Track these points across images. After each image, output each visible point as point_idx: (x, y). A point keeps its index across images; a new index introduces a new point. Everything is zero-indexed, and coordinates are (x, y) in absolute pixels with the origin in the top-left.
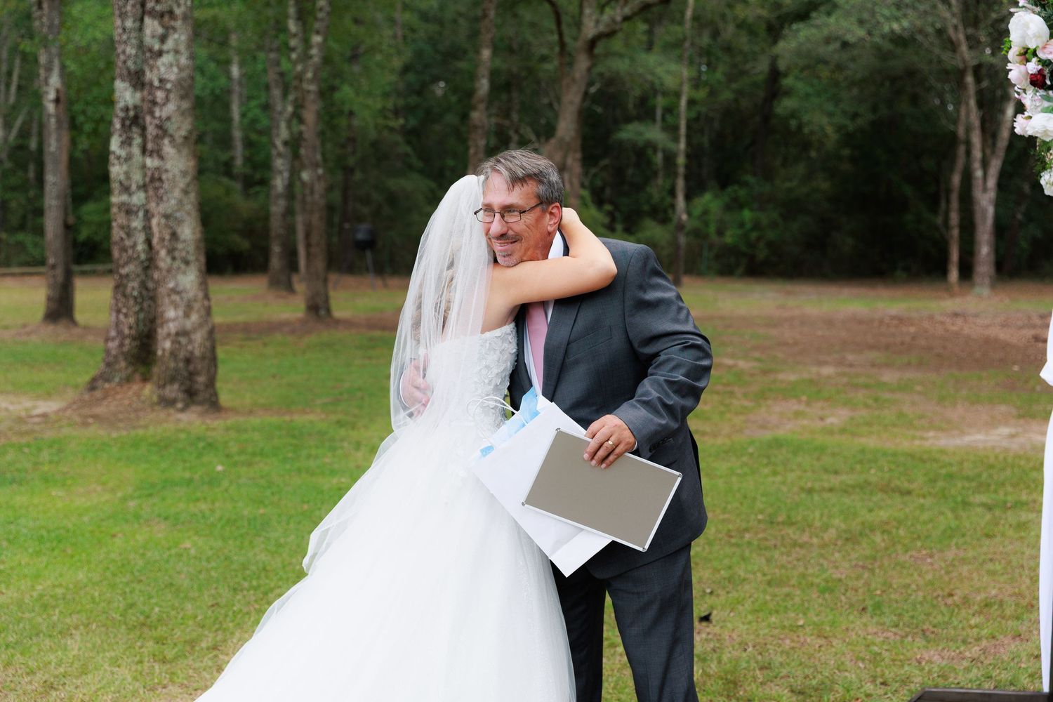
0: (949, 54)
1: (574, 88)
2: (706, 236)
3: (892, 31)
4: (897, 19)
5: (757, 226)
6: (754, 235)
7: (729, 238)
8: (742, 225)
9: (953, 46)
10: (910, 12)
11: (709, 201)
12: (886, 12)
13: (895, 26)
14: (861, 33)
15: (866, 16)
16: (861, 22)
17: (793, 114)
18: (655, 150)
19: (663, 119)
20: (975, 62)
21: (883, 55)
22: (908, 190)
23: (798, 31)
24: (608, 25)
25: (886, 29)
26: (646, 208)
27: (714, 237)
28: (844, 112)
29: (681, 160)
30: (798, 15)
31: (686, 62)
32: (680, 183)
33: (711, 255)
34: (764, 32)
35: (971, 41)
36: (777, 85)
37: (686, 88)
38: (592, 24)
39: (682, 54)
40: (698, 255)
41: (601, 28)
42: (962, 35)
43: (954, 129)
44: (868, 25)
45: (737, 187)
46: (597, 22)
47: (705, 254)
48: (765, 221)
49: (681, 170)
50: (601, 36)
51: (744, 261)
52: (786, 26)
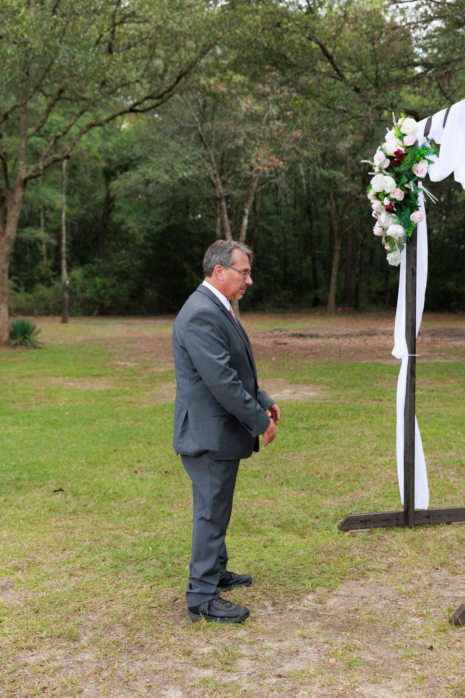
0: (213, 190)
1: (15, 208)
2: (75, 293)
3: (184, 176)
4: (186, 170)
5: (104, 287)
6: (102, 292)
7: (88, 294)
8: (95, 286)
9: (214, 185)
10: (192, 166)
11: (77, 273)
12: (180, 167)
13: (185, 174)
14: (167, 177)
15: (168, 168)
16: (167, 172)
17: (123, 222)
18: (41, 243)
19: (45, 225)
20: (226, 194)
21: (174, 190)
22: (186, 265)
23: (130, 176)
24: (34, 171)
25: (180, 175)
26: (37, 277)
27: (79, 294)
28: (151, 221)
29: (64, 249)
30: (121, 166)
31: (64, 193)
32: (64, 263)
33: (78, 304)
34: (100, 175)
35: (224, 183)
36: (111, 206)
37: (65, 208)
38: (24, 170)
39: (62, 188)
40: (71, 304)
41: (30, 173)
42: (218, 180)
43: (214, 230)
44: (170, 173)
45: (91, 264)
46: (27, 169)
47: (75, 303)
48: (108, 284)
49: (64, 255)
50: (30, 177)
51: (97, 306)
52: (118, 172)
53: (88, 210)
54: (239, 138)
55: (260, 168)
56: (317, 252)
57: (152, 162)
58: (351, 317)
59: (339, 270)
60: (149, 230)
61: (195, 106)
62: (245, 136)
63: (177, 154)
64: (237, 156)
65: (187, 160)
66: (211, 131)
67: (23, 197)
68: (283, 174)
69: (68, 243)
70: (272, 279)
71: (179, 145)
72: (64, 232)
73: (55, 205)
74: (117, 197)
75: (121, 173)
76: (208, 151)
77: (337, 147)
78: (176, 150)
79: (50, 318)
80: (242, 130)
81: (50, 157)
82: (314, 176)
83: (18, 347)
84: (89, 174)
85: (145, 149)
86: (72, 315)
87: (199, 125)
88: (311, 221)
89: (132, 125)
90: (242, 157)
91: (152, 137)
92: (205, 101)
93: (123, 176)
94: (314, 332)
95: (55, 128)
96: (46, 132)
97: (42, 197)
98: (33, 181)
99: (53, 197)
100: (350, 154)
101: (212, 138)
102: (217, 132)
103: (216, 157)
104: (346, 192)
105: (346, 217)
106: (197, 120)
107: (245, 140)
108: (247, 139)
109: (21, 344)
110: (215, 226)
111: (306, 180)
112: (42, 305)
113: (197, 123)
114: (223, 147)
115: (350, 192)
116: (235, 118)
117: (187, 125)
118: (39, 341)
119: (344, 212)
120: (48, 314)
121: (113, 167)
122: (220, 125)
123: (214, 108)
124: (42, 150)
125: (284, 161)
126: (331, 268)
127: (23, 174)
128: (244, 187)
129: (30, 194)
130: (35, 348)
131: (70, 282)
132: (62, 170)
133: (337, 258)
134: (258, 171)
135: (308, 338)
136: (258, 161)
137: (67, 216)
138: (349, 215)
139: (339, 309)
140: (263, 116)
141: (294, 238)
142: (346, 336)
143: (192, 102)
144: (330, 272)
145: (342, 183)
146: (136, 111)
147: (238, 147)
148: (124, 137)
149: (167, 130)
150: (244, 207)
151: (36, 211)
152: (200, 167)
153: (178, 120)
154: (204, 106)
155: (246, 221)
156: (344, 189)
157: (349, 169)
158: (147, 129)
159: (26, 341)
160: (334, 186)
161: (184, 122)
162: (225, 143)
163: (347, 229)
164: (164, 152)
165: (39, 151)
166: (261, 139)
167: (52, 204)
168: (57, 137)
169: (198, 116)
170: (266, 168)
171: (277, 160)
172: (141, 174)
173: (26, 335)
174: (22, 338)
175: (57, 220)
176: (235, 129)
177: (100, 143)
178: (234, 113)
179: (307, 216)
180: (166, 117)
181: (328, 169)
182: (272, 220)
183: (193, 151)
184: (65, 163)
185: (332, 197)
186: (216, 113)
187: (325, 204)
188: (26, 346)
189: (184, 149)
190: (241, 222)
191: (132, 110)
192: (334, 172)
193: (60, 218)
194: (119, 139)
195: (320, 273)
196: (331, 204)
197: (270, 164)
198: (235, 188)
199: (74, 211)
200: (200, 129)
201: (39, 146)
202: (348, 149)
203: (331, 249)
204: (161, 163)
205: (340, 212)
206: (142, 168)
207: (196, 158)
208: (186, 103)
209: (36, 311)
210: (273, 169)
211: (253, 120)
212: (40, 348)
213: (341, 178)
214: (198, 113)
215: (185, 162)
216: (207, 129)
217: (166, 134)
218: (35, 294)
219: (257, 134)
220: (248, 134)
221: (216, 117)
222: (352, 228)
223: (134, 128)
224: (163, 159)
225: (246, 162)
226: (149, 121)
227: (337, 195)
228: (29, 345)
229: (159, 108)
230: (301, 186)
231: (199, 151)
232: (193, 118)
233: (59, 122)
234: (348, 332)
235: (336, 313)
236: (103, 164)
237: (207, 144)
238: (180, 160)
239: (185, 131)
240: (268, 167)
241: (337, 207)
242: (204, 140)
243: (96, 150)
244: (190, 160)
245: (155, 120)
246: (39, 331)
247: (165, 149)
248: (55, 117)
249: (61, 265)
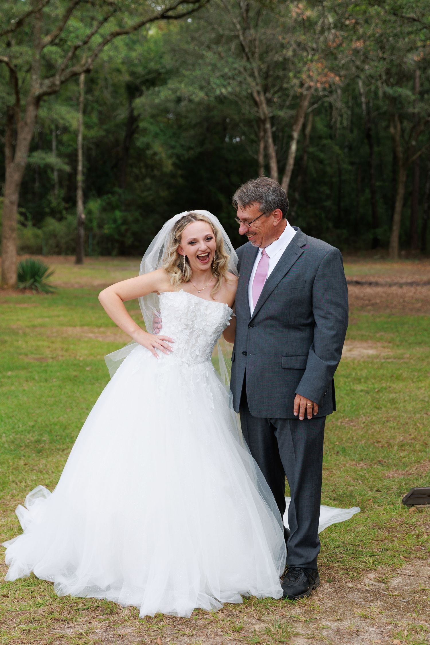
0: (256, 109)
1: (26, 130)
2: (91, 229)
3: (222, 93)
4: (225, 86)
5: (125, 222)
6: (123, 228)
7: (106, 231)
8: (115, 221)
9: (256, 104)
10: (231, 81)
11: (95, 205)
12: (218, 82)
13: (223, 91)
14: (202, 94)
15: (204, 83)
16: (201, 88)
17: (148, 146)
18: (52, 170)
20: (271, 115)
21: (209, 108)
23: (159, 92)
24: (49, 87)
25: (218, 92)
26: (47, 210)
27: (96, 230)
28: (182, 146)
29: (80, 178)
30: (147, 81)
31: (81, 111)
32: (80, 193)
33: (95, 242)
34: (122, 91)
35: (269, 102)
36: (134, 126)
37: (82, 129)
38: (38, 86)
39: (78, 104)
40: (86, 242)
41: (45, 89)
42: (263, 98)
43: (256, 157)
44: (206, 89)
45: (110, 196)
46: (41, 84)
47: (90, 241)
48: (130, 218)
49: (80, 184)
50: (45, 94)
51: (117, 245)
52: (144, 88)
53: (108, 131)
54: (288, 49)
55: (312, 84)
56: (378, 184)
57: (184, 76)
58: (417, 262)
59: (404, 205)
60: (178, 157)
61: (237, 11)
62: (294, 46)
63: (215, 67)
64: (284, 69)
65: (226, 74)
66: (255, 40)
67: (36, 117)
68: (339, 91)
69: (85, 171)
70: (323, 215)
71: (217, 56)
72: (80, 158)
73: (71, 126)
74: (142, 117)
75: (148, 89)
76: (251, 63)
77: (405, 60)
78: (213, 62)
79: (61, 258)
80: (291, 39)
81: (68, 71)
82: (376, 93)
83: (27, 291)
84: (110, 89)
85: (176, 61)
86: (87, 255)
87: (240, 33)
88: (371, 146)
89: (160, 32)
90: (290, 71)
91: (186, 47)
92: (248, 5)
93: (150, 92)
94: (372, 279)
95: (73, 35)
96: (61, 40)
97: (55, 116)
98: (46, 98)
99: (68, 117)
100: (420, 68)
101: (255, 47)
102: (261, 41)
103: (260, 70)
104: (414, 114)
105: (414, 143)
106: (238, 27)
107: (294, 51)
108: (297, 49)
109: (31, 288)
110: (257, 152)
111: (366, 98)
112: (52, 242)
113: (238, 31)
114: (268, 59)
115: (419, 113)
116: (284, 25)
117: (227, 32)
118: (52, 285)
119: (410, 136)
120: (59, 253)
121: (138, 81)
122: (265, 33)
123: (259, 13)
124: (56, 61)
125: (340, 76)
126: (394, 203)
127: (37, 90)
128: (292, 107)
129: (43, 113)
130: (47, 292)
131: (86, 215)
132: (78, 84)
133: (401, 191)
134: (310, 87)
135: (365, 286)
136: (309, 77)
137: (84, 138)
138: (416, 140)
139: (403, 253)
140: (316, 23)
141: (350, 167)
142: (411, 284)
143: (233, 6)
144: (392, 208)
145: (409, 103)
146: (169, 18)
147: (286, 60)
148: (152, 46)
149: (203, 38)
150: (292, 130)
151: (48, 132)
152: (241, 83)
153: (216, 26)
154: (247, 11)
155: (294, 147)
156: (411, 110)
157: (418, 85)
158: (179, 37)
159: (37, 284)
160: (399, 106)
161: (223, 30)
162: (271, 54)
163: (414, 157)
164: (199, 64)
165: (53, 62)
166: (313, 49)
167: (67, 124)
168: (76, 48)
169: (239, 23)
170: (319, 85)
171: (332, 75)
172: (172, 90)
173: (37, 278)
174: (32, 280)
175: (71, 143)
176: (284, 38)
177: (124, 52)
178: (282, 19)
179: (366, 141)
180: (202, 23)
181: (393, 86)
182: (324, 146)
183: (233, 63)
184: (82, 78)
185: (396, 119)
186: (260, 18)
187: (388, 127)
188: (37, 290)
189: (223, 62)
190: (289, 147)
191: (164, 16)
192: (400, 90)
193: (75, 141)
194: (146, 48)
195: (381, 209)
196: (395, 128)
197: (324, 79)
198: (281, 107)
199: (93, 133)
200: (241, 38)
201: (53, 56)
202: (418, 63)
203: (394, 181)
204: (195, 77)
205: (406, 137)
206: (172, 84)
207: (237, 72)
208: (226, 7)
209: (45, 249)
210: (327, 86)
211: (305, 27)
212: (52, 293)
213: (407, 96)
214: (239, 19)
215: (224, 76)
216: (250, 38)
217: (202, 44)
218: (45, 229)
219: (310, 44)
220: (299, 44)
221: (261, 24)
222: (420, 156)
223: (164, 35)
224: (198, 73)
225: (295, 76)
226: (182, 27)
227: (402, 117)
228: (40, 289)
229: (195, 14)
230: (359, 105)
231: (240, 64)
232: (234, 24)
233: (77, 29)
234: (413, 280)
235: (400, 256)
236: (126, 78)
237: (250, 55)
238: (218, 74)
239: (224, 40)
240: (321, 83)
241: (403, 131)
242: (247, 50)
243: (119, 61)
244: (230, 74)
245: (188, 26)
246: (52, 273)
247: (200, 61)
248: (73, 23)
249: (76, 196)
